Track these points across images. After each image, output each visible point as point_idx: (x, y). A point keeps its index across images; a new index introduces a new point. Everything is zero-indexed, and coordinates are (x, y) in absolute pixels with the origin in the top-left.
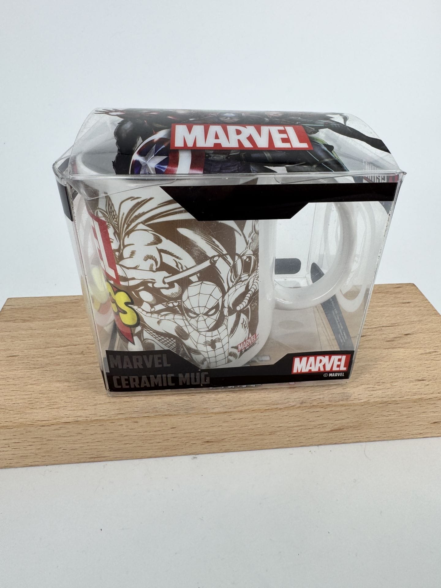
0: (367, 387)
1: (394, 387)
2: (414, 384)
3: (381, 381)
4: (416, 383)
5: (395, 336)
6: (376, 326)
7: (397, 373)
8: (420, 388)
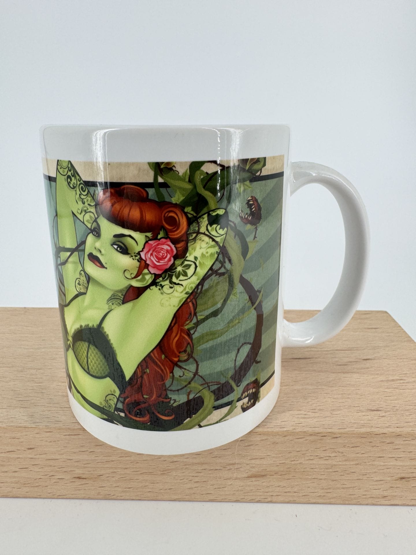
0: (297, 414)
1: (334, 415)
2: (364, 414)
3: (318, 408)
4: (367, 414)
5: (351, 360)
6: (328, 350)
7: (343, 400)
8: (372, 419)
